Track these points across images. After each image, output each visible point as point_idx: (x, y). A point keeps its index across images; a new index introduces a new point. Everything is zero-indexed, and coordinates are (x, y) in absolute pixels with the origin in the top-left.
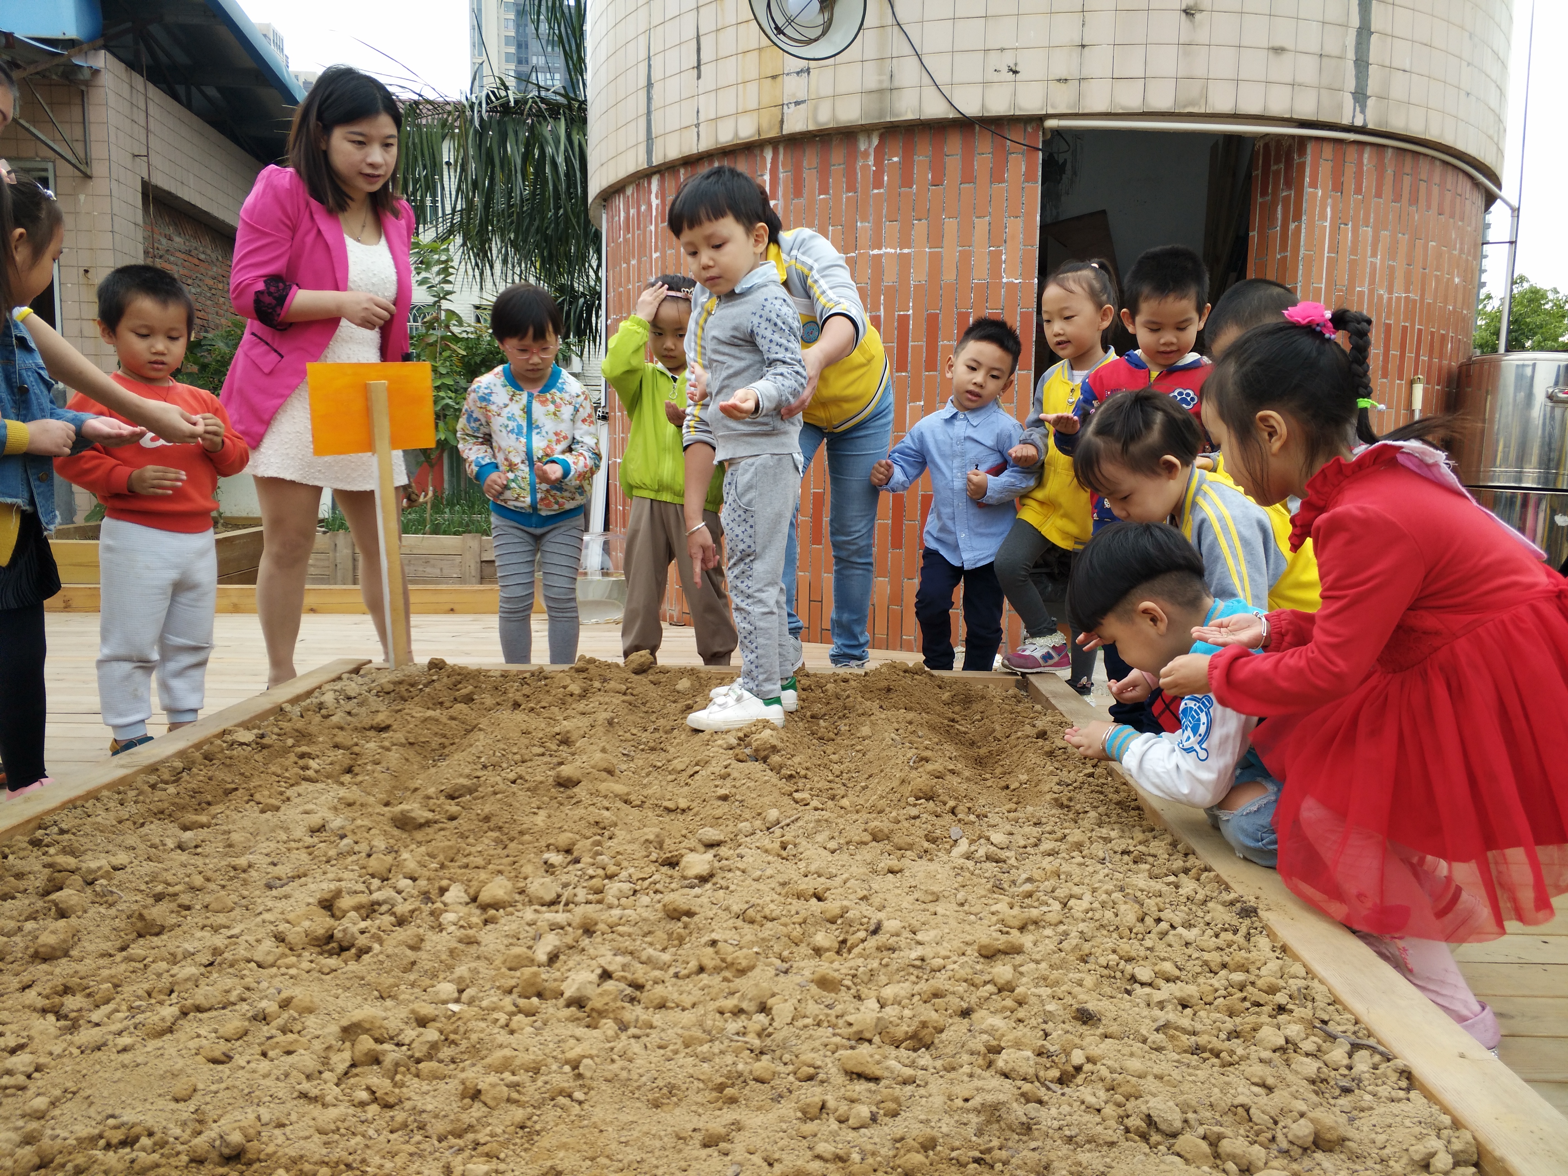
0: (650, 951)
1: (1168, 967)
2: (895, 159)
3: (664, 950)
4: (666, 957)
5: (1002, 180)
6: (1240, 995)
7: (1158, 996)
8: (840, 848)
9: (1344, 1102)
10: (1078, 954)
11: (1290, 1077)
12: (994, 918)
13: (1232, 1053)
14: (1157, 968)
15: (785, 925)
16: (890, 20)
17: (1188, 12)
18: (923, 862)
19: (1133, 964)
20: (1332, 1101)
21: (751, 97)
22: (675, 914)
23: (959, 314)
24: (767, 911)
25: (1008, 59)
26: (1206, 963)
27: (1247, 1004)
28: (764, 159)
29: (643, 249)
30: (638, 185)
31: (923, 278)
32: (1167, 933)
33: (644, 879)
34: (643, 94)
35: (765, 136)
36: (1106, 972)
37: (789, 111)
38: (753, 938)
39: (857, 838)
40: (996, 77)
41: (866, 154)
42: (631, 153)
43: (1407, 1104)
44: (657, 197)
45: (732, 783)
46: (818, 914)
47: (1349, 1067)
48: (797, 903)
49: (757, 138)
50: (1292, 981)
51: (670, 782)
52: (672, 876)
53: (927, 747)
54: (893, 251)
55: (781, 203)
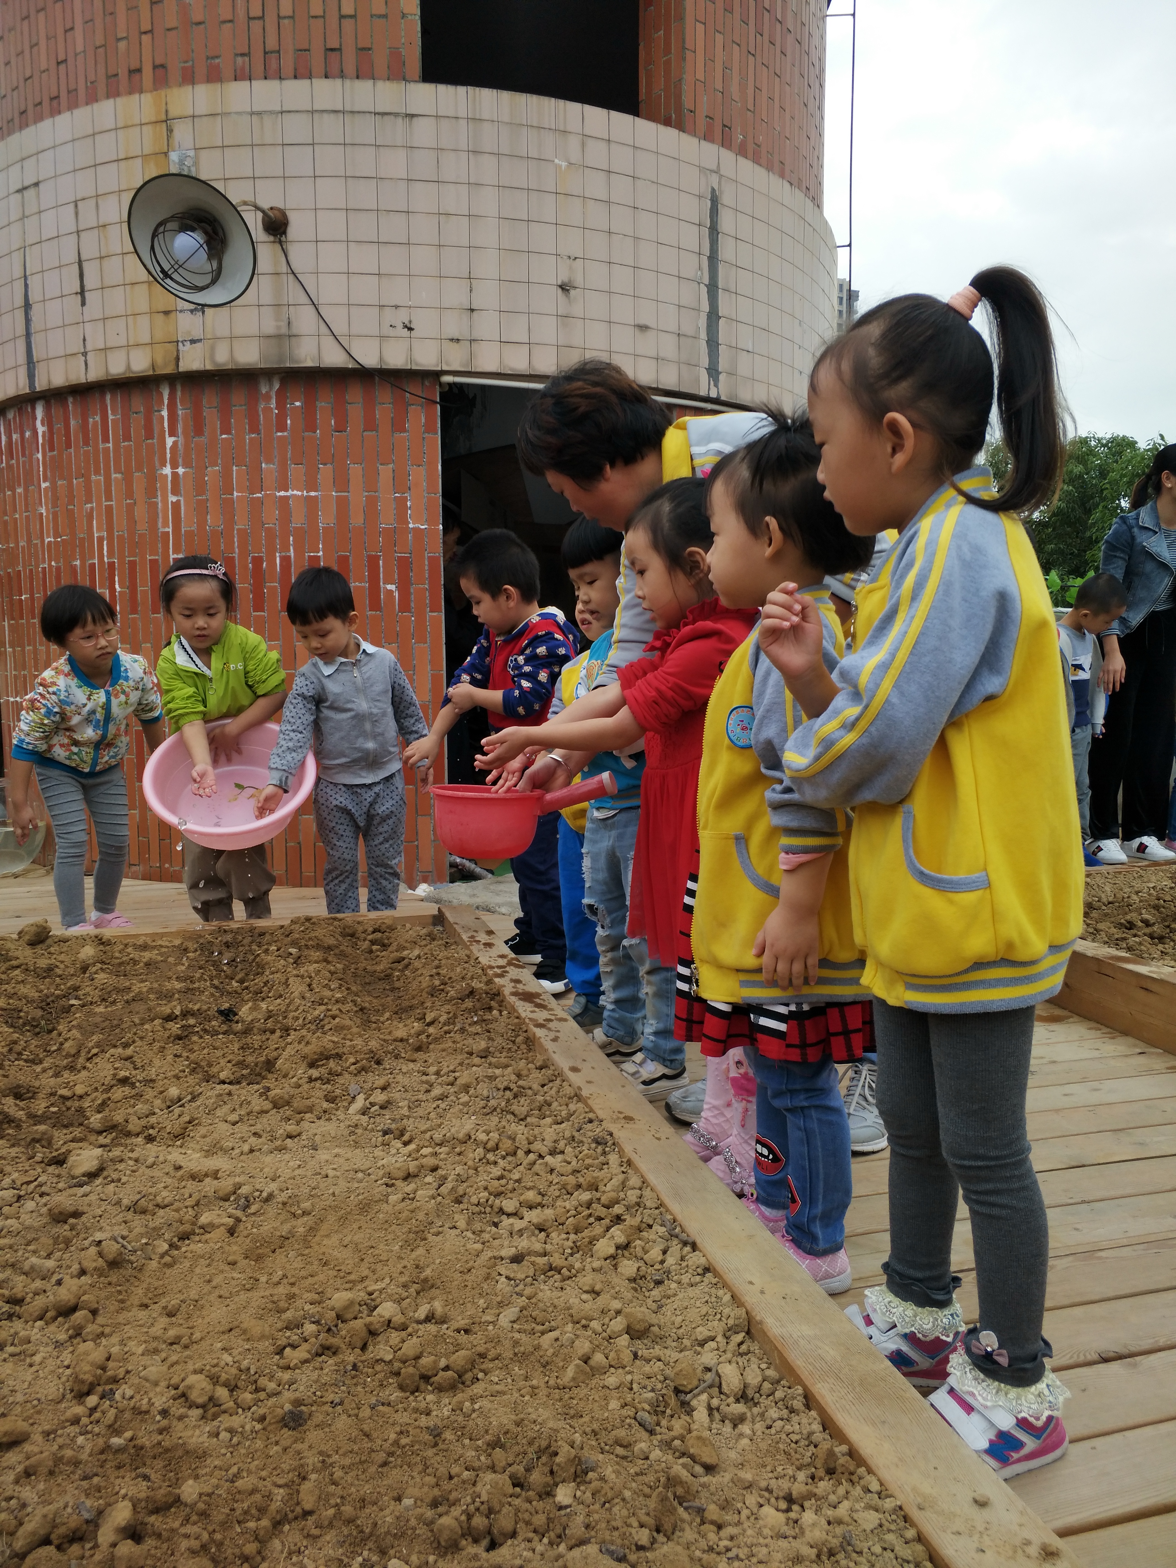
0: (34, 1260)
1: (531, 1195)
2: (298, 404)
3: (48, 1256)
4: (50, 1264)
5: (404, 430)
6: (587, 1212)
7: (519, 1224)
8: (241, 1120)
10: (452, 1198)
12: (381, 1173)
13: (570, 1268)
14: (522, 1198)
15: (177, 1210)
16: (284, 268)
17: (564, 288)
18: (322, 1122)
19: (502, 1198)
21: (143, 330)
22: (60, 1217)
23: (369, 557)
24: (159, 1199)
25: (402, 316)
26: (564, 1187)
27: (592, 1220)
28: (161, 395)
29: (30, 479)
30: (20, 409)
31: (332, 522)
32: (534, 1163)
33: (28, 1183)
34: (20, 315)
35: (159, 372)
36: (477, 1209)
37: (186, 349)
38: (143, 1230)
39: (257, 1108)
40: (392, 332)
41: (268, 398)
42: (10, 376)
43: (700, 1287)
44: (43, 424)
45: (133, 1063)
46: (211, 1194)
47: (662, 1262)
48: (191, 1185)
49: (151, 373)
50: (629, 1193)
51: (65, 1068)
52: (59, 1176)
53: (337, 1001)
54: (300, 493)
55: (181, 440)
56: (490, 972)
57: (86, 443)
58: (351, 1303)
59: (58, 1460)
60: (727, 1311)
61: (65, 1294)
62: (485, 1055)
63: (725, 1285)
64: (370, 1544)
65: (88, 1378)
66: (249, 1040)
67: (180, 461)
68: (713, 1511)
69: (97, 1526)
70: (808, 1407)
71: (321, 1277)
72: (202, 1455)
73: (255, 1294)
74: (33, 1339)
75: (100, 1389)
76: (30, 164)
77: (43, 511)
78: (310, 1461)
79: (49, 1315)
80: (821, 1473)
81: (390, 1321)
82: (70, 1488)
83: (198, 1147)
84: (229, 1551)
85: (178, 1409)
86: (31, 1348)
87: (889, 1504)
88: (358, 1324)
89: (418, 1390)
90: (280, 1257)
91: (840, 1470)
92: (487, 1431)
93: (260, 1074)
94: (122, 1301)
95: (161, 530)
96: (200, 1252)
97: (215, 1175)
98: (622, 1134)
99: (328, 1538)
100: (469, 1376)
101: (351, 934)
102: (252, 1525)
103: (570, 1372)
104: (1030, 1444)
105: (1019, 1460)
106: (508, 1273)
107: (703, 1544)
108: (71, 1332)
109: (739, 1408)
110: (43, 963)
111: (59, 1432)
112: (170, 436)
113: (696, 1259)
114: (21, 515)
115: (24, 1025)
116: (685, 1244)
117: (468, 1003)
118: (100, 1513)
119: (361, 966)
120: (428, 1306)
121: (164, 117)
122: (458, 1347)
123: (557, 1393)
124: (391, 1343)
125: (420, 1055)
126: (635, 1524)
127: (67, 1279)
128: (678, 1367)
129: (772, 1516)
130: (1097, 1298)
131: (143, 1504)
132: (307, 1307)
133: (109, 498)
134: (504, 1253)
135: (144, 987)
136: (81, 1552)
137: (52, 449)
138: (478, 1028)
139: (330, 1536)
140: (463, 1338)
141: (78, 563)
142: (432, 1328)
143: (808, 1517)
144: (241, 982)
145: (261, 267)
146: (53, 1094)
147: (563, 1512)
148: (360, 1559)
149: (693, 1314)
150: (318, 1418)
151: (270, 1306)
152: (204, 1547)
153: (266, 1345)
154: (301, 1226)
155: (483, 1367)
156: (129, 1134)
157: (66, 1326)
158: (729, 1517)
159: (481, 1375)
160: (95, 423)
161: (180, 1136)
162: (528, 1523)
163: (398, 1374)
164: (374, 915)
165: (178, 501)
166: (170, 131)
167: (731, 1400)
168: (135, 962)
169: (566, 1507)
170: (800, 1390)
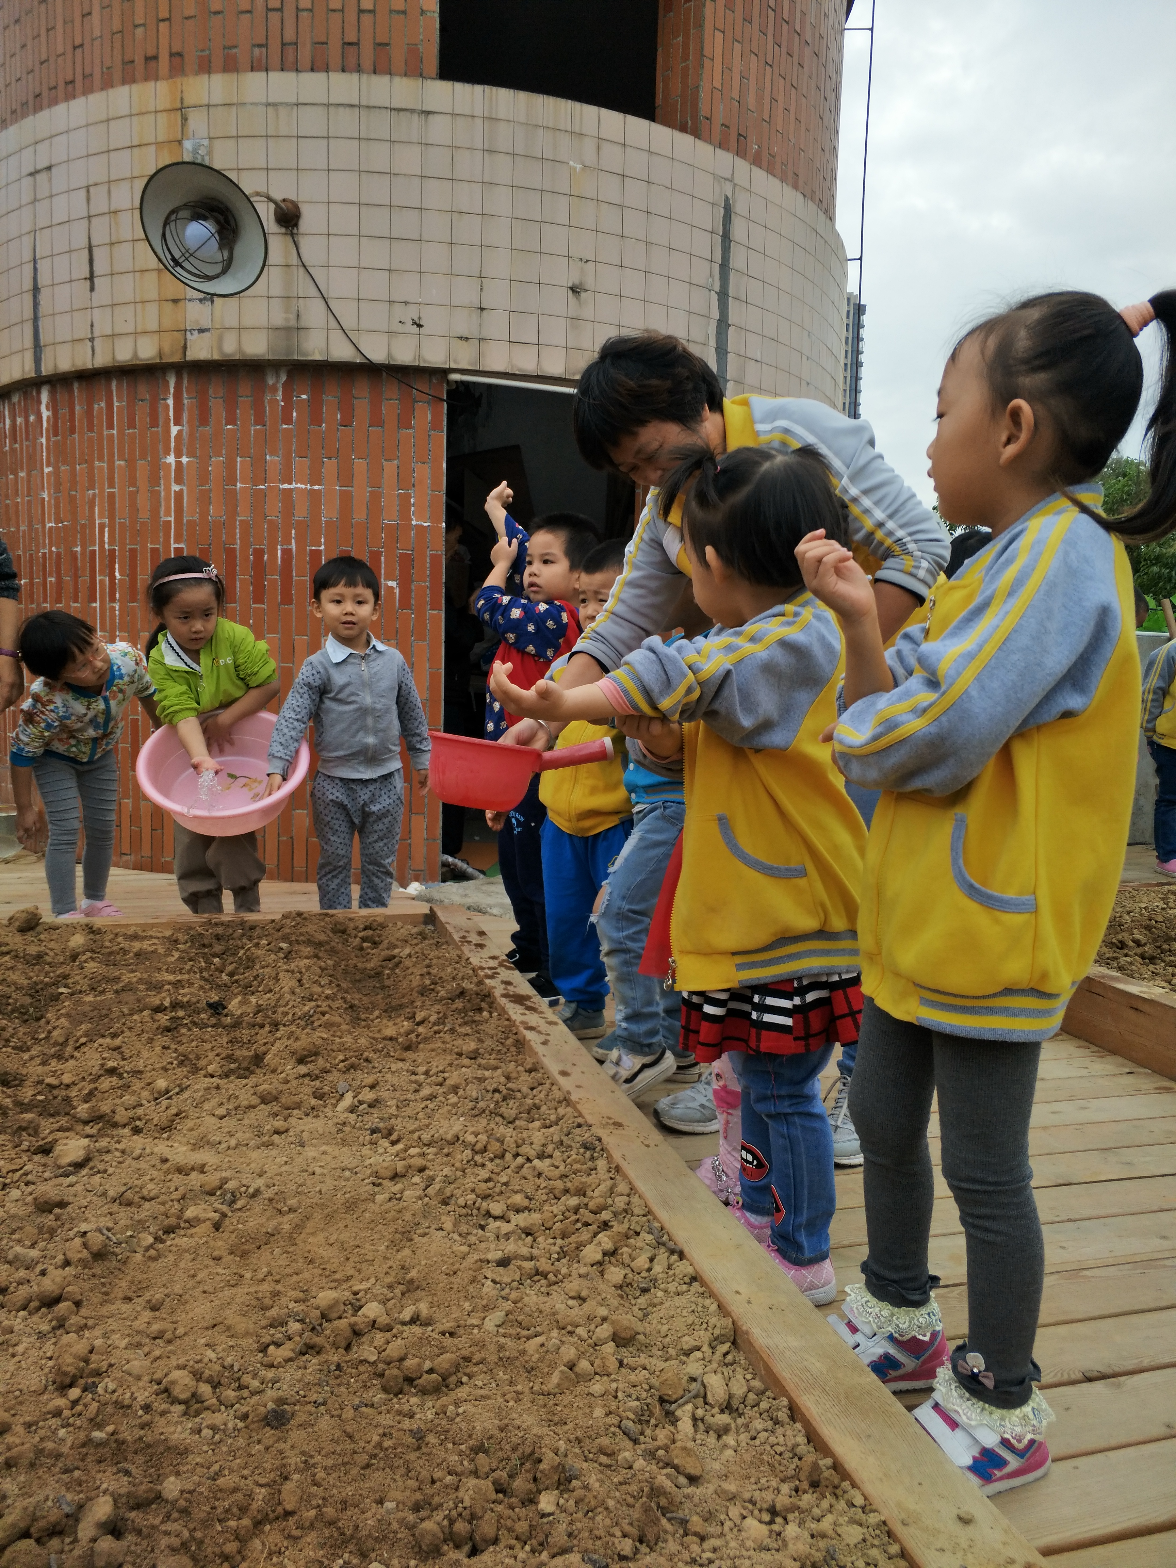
0: (18, 1249)
1: (518, 1199)
2: (304, 397)
3: (32, 1246)
4: (34, 1253)
5: (410, 427)
6: (574, 1217)
7: (505, 1228)
8: (228, 1114)
9: (642, 1301)
10: (439, 1198)
11: (602, 1287)
12: (368, 1172)
13: (556, 1273)
14: (509, 1201)
15: (163, 1204)
16: (295, 261)
17: (575, 290)
18: (309, 1119)
19: (489, 1201)
20: (633, 1302)
21: (151, 318)
22: (45, 1207)
23: (371, 552)
24: (145, 1192)
25: (412, 313)
26: (551, 1191)
27: (579, 1225)
28: (167, 384)
29: (33, 462)
30: (25, 393)
31: (335, 515)
32: (522, 1166)
33: (14, 1171)
34: (28, 298)
35: (166, 360)
36: (464, 1211)
37: (193, 338)
38: (129, 1222)
39: (245, 1103)
40: (400, 328)
41: (274, 390)
42: (16, 359)
43: (688, 1296)
44: (48, 409)
45: (122, 1053)
46: (197, 1187)
47: (649, 1270)
48: (178, 1179)
49: (158, 361)
50: (617, 1199)
51: (53, 1056)
52: (45, 1165)
53: (327, 998)
54: (303, 486)
55: (186, 429)
56: (481, 973)
57: (91, 429)
58: (336, 1302)
59: (39, 1452)
60: (713, 1321)
61: (48, 1285)
62: (474, 1056)
63: (712, 1295)
64: (351, 1547)
65: (71, 1370)
66: (237, 1034)
67: (185, 450)
68: (696, 1523)
69: (77, 1521)
70: (793, 1418)
71: (306, 1275)
72: (183, 1452)
73: (240, 1291)
74: (16, 1329)
75: (82, 1382)
76: (42, 148)
77: (45, 496)
78: (292, 1461)
79: (33, 1305)
80: (805, 1485)
81: (374, 1322)
82: (51, 1480)
83: (185, 1140)
84: (210, 1550)
85: (160, 1405)
86: (13, 1338)
87: (873, 1519)
88: (343, 1324)
89: (401, 1392)
90: (265, 1254)
91: (823, 1483)
92: (470, 1436)
93: (247, 1069)
94: (106, 1294)
95: (164, 519)
96: (184, 1246)
97: (202, 1169)
98: (610, 1140)
99: (309, 1540)
100: (453, 1379)
101: (341, 930)
102: (232, 1523)
103: (555, 1379)
104: (1014, 1462)
105: (1001, 1478)
106: (494, 1276)
107: (686, 1556)
108: (54, 1323)
109: (724, 1419)
110: (33, 950)
111: (41, 1424)
112: (175, 425)
113: (683, 1268)
114: (23, 499)
115: (13, 1011)
116: (672, 1252)
117: (459, 1004)
118: (81, 1507)
119: (352, 962)
120: (413, 1308)
121: (179, 106)
122: (443, 1350)
123: (541, 1400)
124: (376, 1344)
125: (409, 1055)
126: (618, 1534)
127: (51, 1269)
128: (664, 1376)
129: (755, 1528)
130: (1081, 1317)
131: (124, 1500)
132: (292, 1305)
133: (112, 485)
134: (490, 1256)
135: (134, 977)
136: (60, 1547)
137: (56, 434)
138: (467, 1029)
139: (311, 1537)
140: (448, 1341)
141: (78, 549)
142: (416, 1329)
143: (792, 1530)
144: (231, 975)
145: (271, 260)
146: (40, 1082)
147: (545, 1520)
148: (341, 1561)
149: (679, 1324)
150: (301, 1418)
151: (254, 1302)
152: (184, 1545)
153: (249, 1343)
154: (286, 1223)
155: (468, 1370)
156: (115, 1125)
157: (50, 1317)
158: (712, 1529)
159: (465, 1379)
160: (101, 409)
161: (167, 1128)
162: (510, 1530)
163: (381, 1375)
164: (365, 912)
165: (181, 490)
166: (185, 119)
167: (716, 1410)
168: (125, 952)
169: (550, 1514)
170: (785, 1401)
